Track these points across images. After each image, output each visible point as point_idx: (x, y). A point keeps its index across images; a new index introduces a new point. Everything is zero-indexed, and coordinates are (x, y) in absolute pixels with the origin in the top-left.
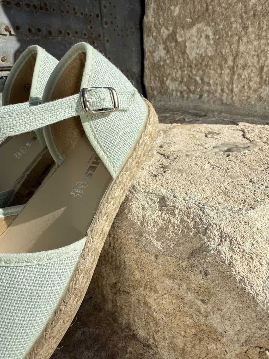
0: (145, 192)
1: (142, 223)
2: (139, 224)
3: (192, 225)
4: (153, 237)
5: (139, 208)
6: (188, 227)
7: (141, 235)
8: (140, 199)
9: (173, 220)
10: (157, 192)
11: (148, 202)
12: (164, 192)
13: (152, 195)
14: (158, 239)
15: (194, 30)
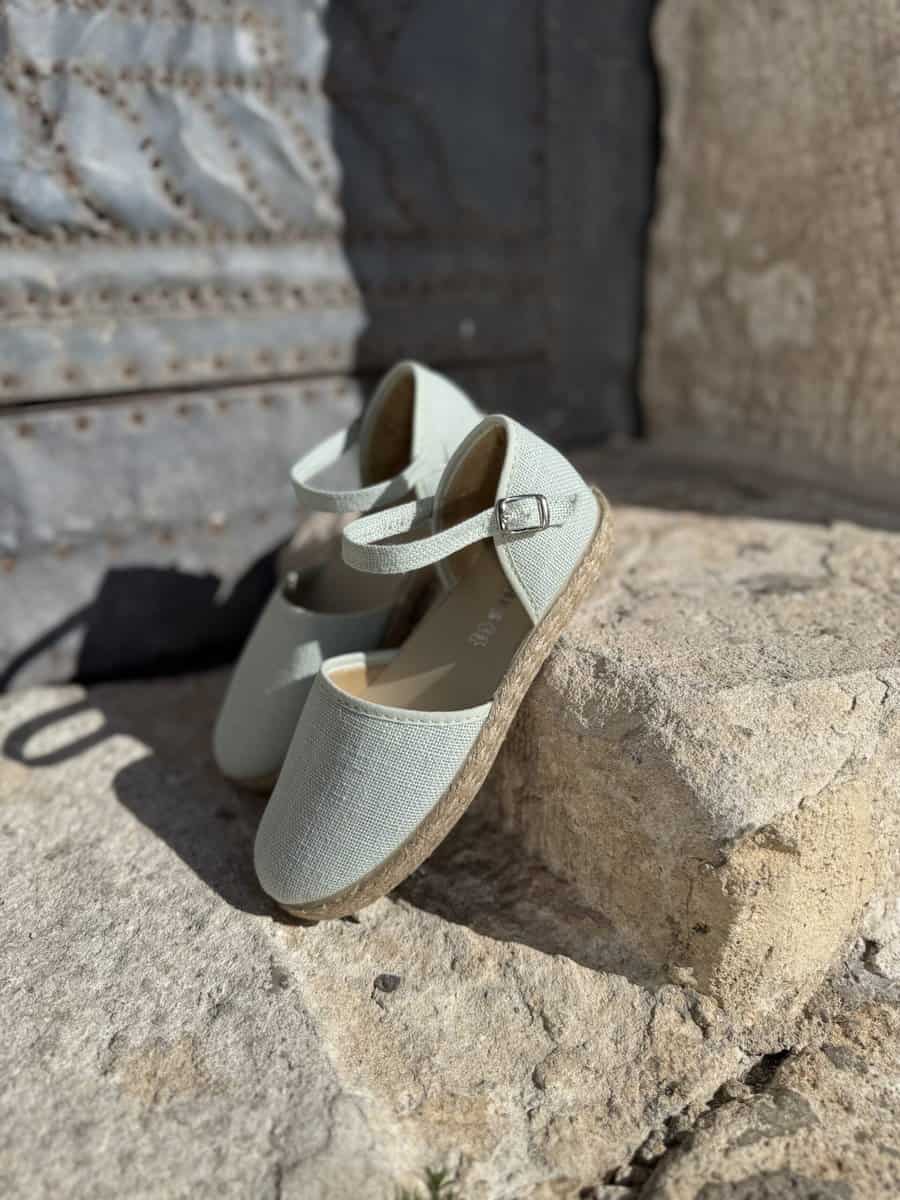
0: (577, 649)
1: (566, 692)
2: (562, 692)
3: (633, 699)
4: (579, 711)
5: (565, 671)
6: (629, 704)
7: (562, 709)
8: (570, 658)
9: (610, 691)
10: (594, 652)
11: (578, 664)
12: (606, 652)
13: (588, 654)
14: (586, 715)
15: (770, 279)
